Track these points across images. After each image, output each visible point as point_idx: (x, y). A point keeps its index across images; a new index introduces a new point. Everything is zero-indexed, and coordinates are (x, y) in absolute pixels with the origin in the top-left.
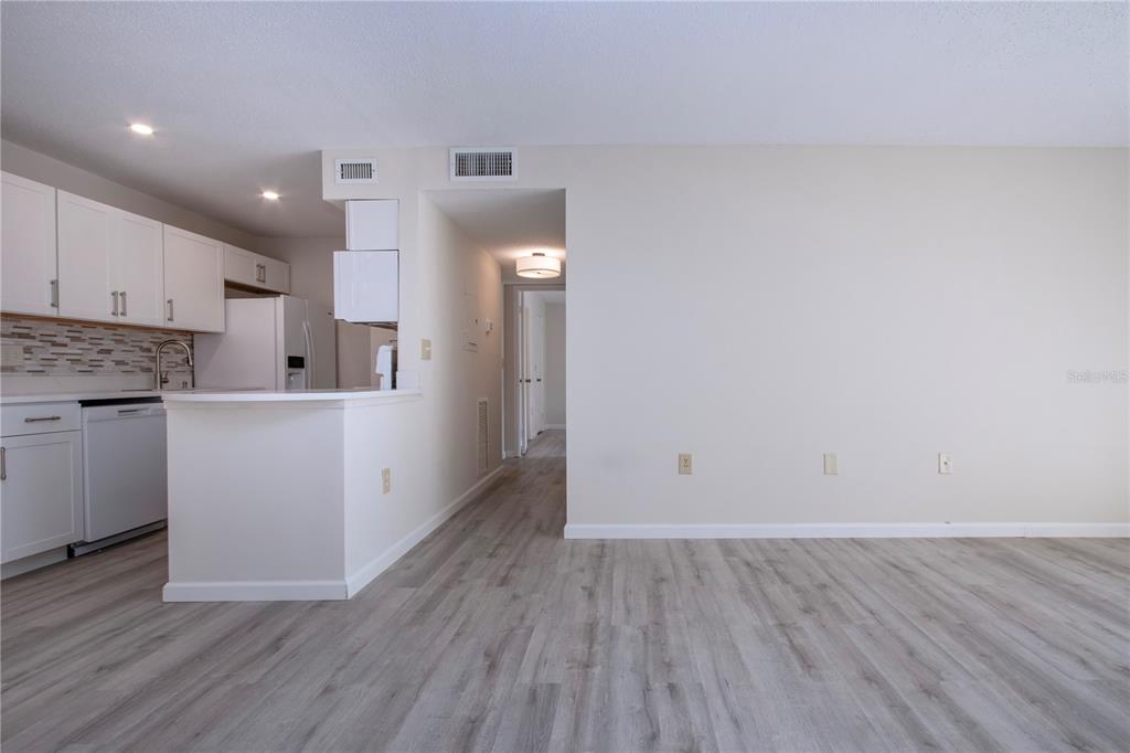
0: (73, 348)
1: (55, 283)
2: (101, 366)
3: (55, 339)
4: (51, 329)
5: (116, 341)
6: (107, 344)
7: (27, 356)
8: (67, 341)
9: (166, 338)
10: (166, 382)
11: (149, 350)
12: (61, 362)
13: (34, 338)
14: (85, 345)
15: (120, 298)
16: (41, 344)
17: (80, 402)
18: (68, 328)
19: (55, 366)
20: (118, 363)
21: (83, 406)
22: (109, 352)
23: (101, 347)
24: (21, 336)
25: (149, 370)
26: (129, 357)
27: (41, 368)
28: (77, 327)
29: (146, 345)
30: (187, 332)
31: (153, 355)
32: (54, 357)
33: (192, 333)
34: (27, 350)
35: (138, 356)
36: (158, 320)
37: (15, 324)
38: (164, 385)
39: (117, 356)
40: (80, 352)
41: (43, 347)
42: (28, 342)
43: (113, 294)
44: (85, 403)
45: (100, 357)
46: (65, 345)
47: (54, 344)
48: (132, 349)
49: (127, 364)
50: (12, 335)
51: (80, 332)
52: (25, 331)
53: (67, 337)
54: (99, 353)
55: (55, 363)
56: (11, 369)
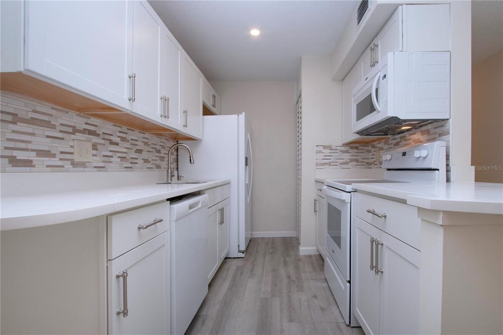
0: (122, 147)
2: (137, 163)
3: (111, 138)
4: (109, 129)
6: (141, 146)
7: (94, 152)
8: (118, 140)
12: (115, 159)
13: (98, 135)
14: (129, 145)
16: (103, 142)
17: (168, 200)
18: (119, 129)
19: (111, 162)
20: (145, 161)
21: (171, 204)
22: (140, 151)
23: (137, 148)
24: (90, 133)
26: (150, 157)
27: (102, 165)
28: (124, 129)
29: (158, 147)
32: (110, 154)
34: (95, 147)
35: (154, 156)
37: (86, 121)
39: (144, 155)
40: (125, 150)
41: (104, 145)
42: (95, 139)
45: (136, 155)
46: (117, 144)
47: (112, 143)
48: (151, 150)
49: (149, 162)
50: (85, 131)
51: (126, 133)
52: (93, 128)
53: (119, 137)
54: (136, 152)
55: (112, 159)
56: (83, 165)
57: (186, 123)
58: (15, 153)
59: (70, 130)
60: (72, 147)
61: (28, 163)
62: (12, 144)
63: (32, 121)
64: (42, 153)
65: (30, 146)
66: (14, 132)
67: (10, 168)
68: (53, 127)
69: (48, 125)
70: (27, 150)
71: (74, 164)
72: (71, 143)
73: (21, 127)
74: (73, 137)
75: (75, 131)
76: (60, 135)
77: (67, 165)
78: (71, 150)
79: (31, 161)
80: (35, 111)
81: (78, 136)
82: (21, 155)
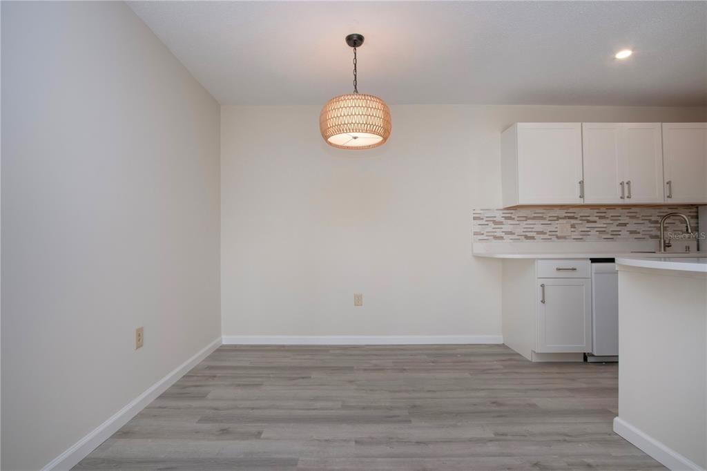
0: (600, 224)
1: (582, 183)
2: (620, 235)
3: (589, 218)
4: (587, 212)
5: (631, 217)
6: (624, 220)
7: (572, 229)
8: (596, 219)
9: (670, 211)
10: (669, 246)
11: (657, 222)
12: (593, 232)
13: (576, 218)
14: (608, 221)
15: (626, 186)
16: (580, 222)
17: (591, 259)
18: (597, 211)
19: (589, 235)
20: (632, 232)
21: (591, 262)
22: (625, 225)
23: (619, 222)
24: (570, 218)
25: (656, 237)
26: (641, 228)
27: (581, 237)
28: (603, 210)
29: (653, 219)
30: (692, 205)
31: (659, 225)
32: (588, 229)
33: (696, 206)
34: (573, 226)
35: (647, 227)
36: (659, 199)
37: (566, 211)
38: (667, 248)
39: (630, 227)
40: (605, 226)
41: (581, 224)
42: (573, 221)
43: (621, 184)
44: (594, 260)
45: (619, 228)
46: (595, 222)
47: (589, 221)
48: (642, 222)
49: (639, 233)
50: (565, 218)
51: (605, 213)
52: (572, 215)
53: (597, 216)
54: (617, 226)
55: (589, 233)
56: (564, 238)
57: (670, 194)
58: (527, 234)
59: (555, 218)
60: (557, 228)
61: (533, 238)
62: (525, 230)
63: (534, 218)
64: (539, 233)
65: (533, 230)
66: (527, 224)
67: (525, 240)
68: (545, 219)
69: (542, 218)
70: (531, 232)
71: (558, 237)
72: (556, 226)
73: (530, 222)
74: (557, 222)
75: (558, 218)
76: (549, 222)
77: (554, 238)
78: (556, 230)
79: (534, 237)
80: (535, 213)
81: (560, 221)
82: (529, 234)
